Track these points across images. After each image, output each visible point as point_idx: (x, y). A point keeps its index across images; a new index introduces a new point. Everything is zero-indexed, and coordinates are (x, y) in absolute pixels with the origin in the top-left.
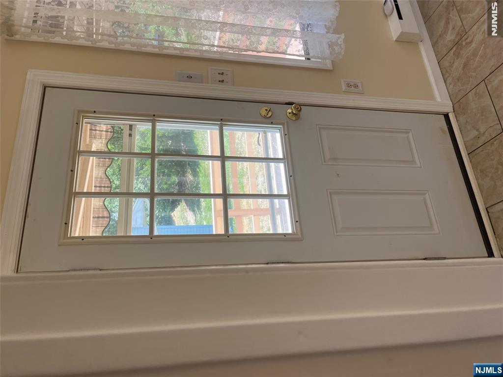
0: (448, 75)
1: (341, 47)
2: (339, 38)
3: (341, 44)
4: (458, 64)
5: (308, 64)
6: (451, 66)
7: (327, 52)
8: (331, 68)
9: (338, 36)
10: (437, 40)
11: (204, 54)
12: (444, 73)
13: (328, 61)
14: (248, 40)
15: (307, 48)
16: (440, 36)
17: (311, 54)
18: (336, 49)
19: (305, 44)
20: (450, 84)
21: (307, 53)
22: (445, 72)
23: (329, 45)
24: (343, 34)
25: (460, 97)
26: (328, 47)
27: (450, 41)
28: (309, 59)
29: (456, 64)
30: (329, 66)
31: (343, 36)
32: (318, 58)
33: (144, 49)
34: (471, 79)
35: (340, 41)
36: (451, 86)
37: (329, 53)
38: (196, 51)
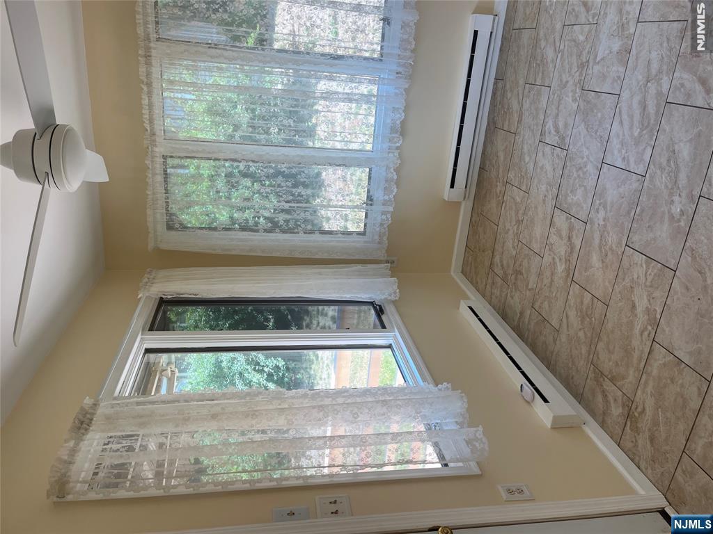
0: (637, 458)
1: (482, 441)
2: (476, 431)
3: (481, 439)
4: (643, 440)
5: (446, 472)
6: (636, 446)
7: (467, 451)
8: (480, 473)
9: (475, 429)
10: (603, 418)
11: (309, 481)
12: (631, 456)
13: (471, 463)
14: (364, 451)
15: (440, 450)
16: (604, 413)
17: (447, 457)
18: (477, 445)
19: (436, 445)
20: (647, 469)
21: (441, 457)
22: (633, 456)
23: (466, 441)
24: (480, 426)
25: (667, 483)
26: (465, 444)
27: (618, 416)
28: (446, 465)
29: (640, 442)
30: (476, 471)
31: (480, 428)
32: (458, 461)
33: (231, 488)
34: (668, 455)
35: (480, 434)
36: (650, 471)
37: (469, 450)
38: (298, 478)
